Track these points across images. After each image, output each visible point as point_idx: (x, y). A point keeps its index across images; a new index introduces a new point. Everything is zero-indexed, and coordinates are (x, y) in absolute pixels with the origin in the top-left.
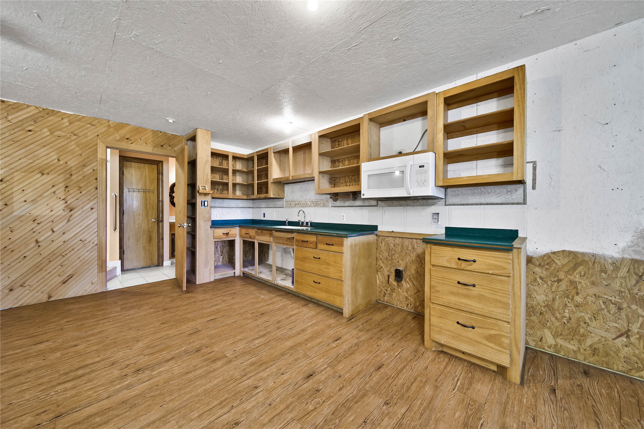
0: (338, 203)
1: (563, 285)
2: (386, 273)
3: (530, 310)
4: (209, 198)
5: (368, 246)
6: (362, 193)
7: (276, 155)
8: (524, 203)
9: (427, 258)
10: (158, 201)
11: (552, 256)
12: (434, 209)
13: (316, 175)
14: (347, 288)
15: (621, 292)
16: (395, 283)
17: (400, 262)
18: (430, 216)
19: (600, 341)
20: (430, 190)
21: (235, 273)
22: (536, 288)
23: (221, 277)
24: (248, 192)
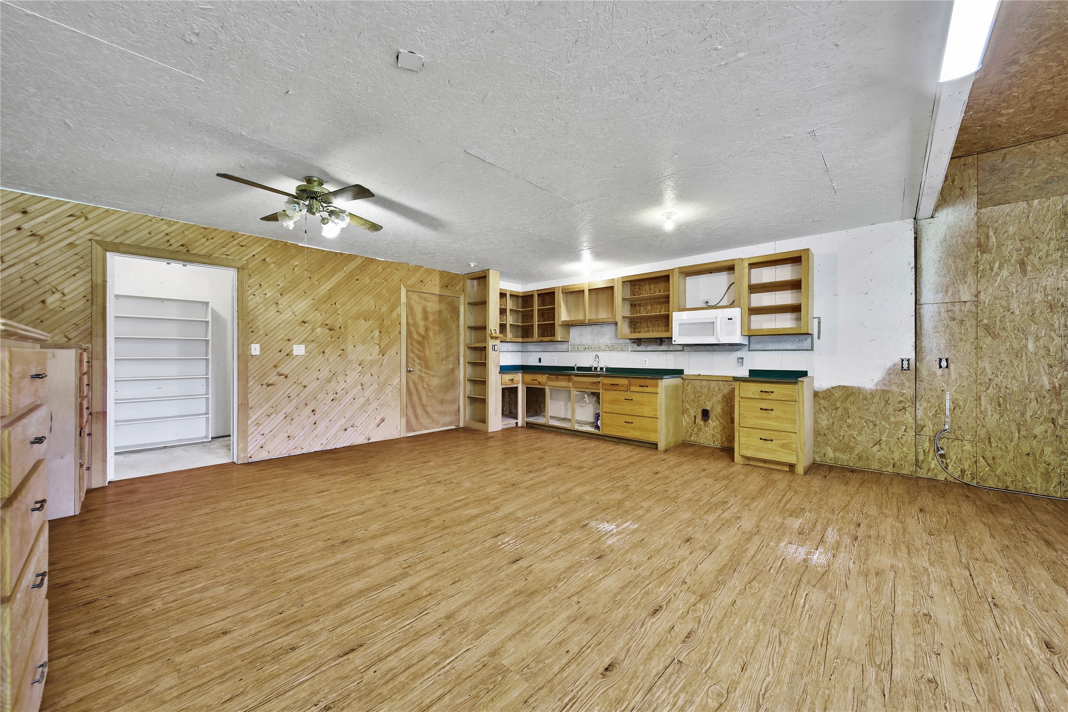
0: (641, 348)
1: (840, 412)
2: (693, 414)
3: (817, 433)
4: (499, 342)
5: (678, 388)
6: (673, 339)
7: (567, 295)
8: (812, 350)
9: (736, 393)
11: (832, 390)
12: (739, 354)
13: (619, 319)
14: (660, 423)
15: (876, 413)
16: (702, 423)
17: (707, 402)
18: (736, 360)
19: (863, 450)
20: (737, 338)
21: (517, 423)
22: (821, 415)
23: (506, 427)
24: (520, 334)
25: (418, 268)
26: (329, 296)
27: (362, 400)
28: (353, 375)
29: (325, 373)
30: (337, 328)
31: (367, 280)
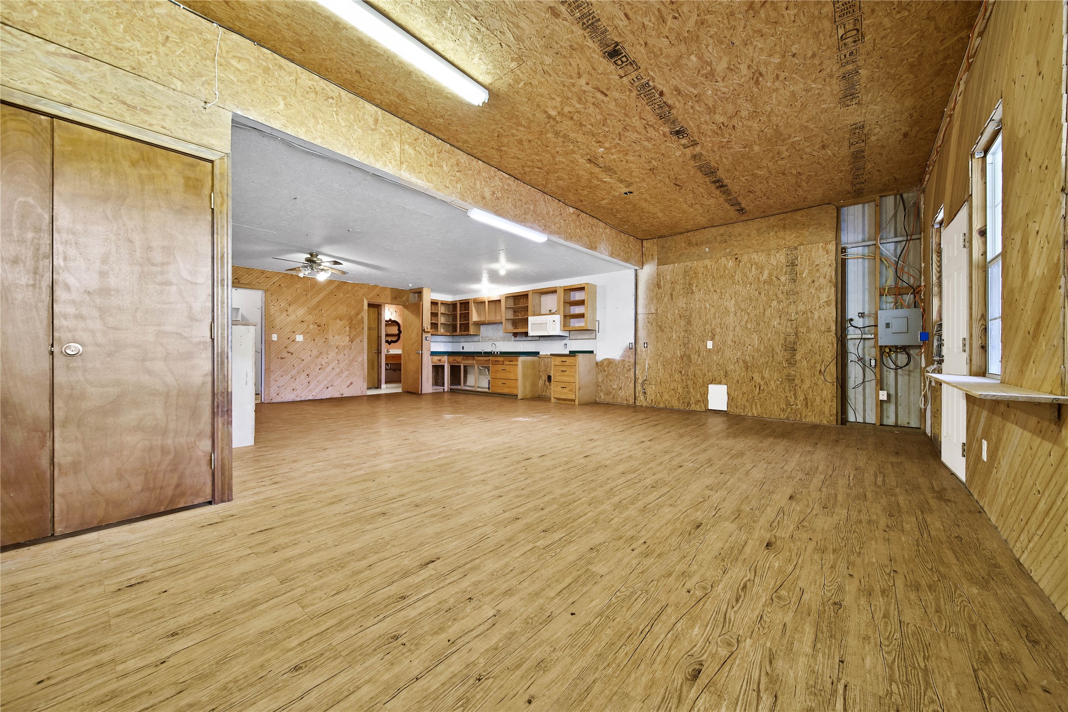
0: (518, 338)
1: (606, 372)
2: (544, 379)
4: (429, 335)
5: (533, 362)
6: (529, 333)
7: (476, 305)
8: (595, 339)
10: (378, 336)
11: (603, 361)
12: (563, 341)
13: (503, 321)
14: (520, 383)
15: (620, 373)
16: (548, 384)
17: (550, 371)
18: (562, 345)
19: (615, 393)
20: (557, 331)
21: (443, 389)
22: (599, 375)
23: (434, 391)
24: (451, 330)
25: (376, 286)
26: (318, 305)
27: (338, 370)
28: (332, 354)
29: (315, 353)
30: (323, 325)
31: (342, 295)
